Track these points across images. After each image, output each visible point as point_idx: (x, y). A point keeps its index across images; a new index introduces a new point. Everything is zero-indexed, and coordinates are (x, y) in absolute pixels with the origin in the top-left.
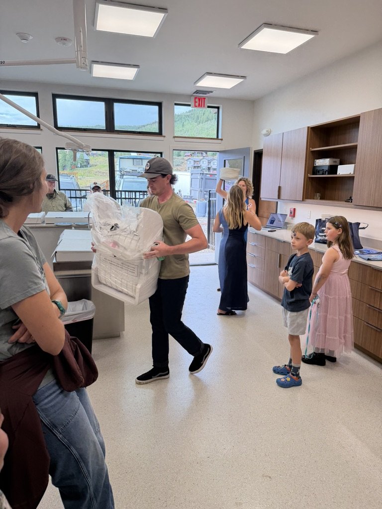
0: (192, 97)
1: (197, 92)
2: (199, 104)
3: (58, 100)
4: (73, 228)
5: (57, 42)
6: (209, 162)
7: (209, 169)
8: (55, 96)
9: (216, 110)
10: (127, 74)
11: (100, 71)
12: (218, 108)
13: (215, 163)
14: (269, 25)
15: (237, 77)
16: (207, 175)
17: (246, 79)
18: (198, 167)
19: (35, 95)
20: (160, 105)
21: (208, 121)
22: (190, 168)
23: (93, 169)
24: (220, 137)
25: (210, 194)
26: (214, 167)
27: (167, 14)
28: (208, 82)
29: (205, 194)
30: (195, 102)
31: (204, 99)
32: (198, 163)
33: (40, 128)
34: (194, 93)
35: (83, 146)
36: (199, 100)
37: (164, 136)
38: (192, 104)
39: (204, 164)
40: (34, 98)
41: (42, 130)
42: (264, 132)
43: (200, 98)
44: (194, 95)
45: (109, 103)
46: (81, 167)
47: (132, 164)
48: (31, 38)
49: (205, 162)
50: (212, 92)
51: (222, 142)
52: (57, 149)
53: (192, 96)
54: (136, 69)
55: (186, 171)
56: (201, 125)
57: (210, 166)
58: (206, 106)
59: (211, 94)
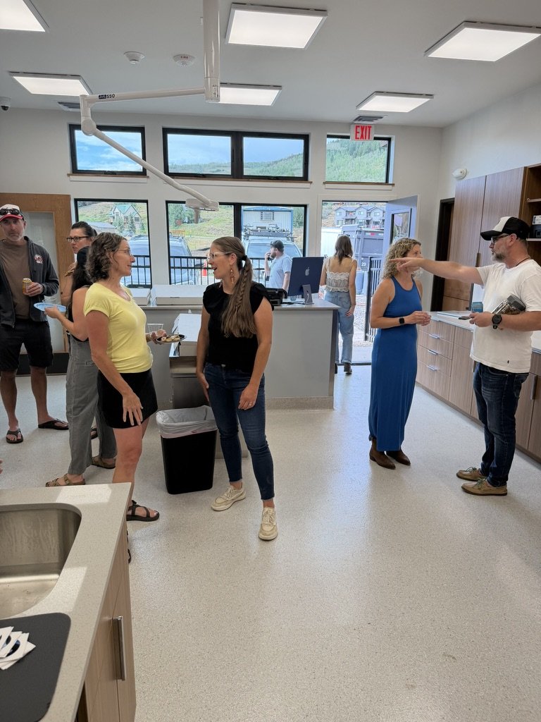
0: (352, 126)
1: (359, 118)
2: (362, 137)
3: (170, 137)
4: (190, 311)
5: (176, 61)
6: (369, 213)
7: (368, 222)
8: (166, 131)
9: (386, 142)
10: (264, 98)
11: (230, 96)
12: (389, 140)
13: (378, 214)
14: (471, 23)
15: (420, 95)
16: (367, 234)
17: (433, 98)
18: (352, 219)
19: (141, 130)
20: (306, 138)
21: (369, 152)
22: (340, 222)
23: (204, 224)
24: (390, 182)
25: (371, 261)
26: (376, 219)
27: (326, 18)
28: (377, 105)
29: (362, 261)
30: (357, 132)
31: (370, 127)
32: (352, 214)
33: (146, 175)
34: (356, 120)
35: (208, 203)
36: (362, 129)
37: (311, 183)
38: (352, 135)
39: (361, 216)
40: (139, 135)
41: (148, 177)
42: (457, 173)
43: (364, 127)
44: (356, 122)
45: (237, 138)
46: (188, 223)
47: (260, 218)
48: (142, 57)
49: (362, 213)
50: (381, 118)
51: (394, 188)
52: (167, 202)
53: (352, 123)
54: (278, 91)
55: (334, 226)
56: (358, 158)
57: (369, 219)
58: (372, 137)
59: (379, 121)
